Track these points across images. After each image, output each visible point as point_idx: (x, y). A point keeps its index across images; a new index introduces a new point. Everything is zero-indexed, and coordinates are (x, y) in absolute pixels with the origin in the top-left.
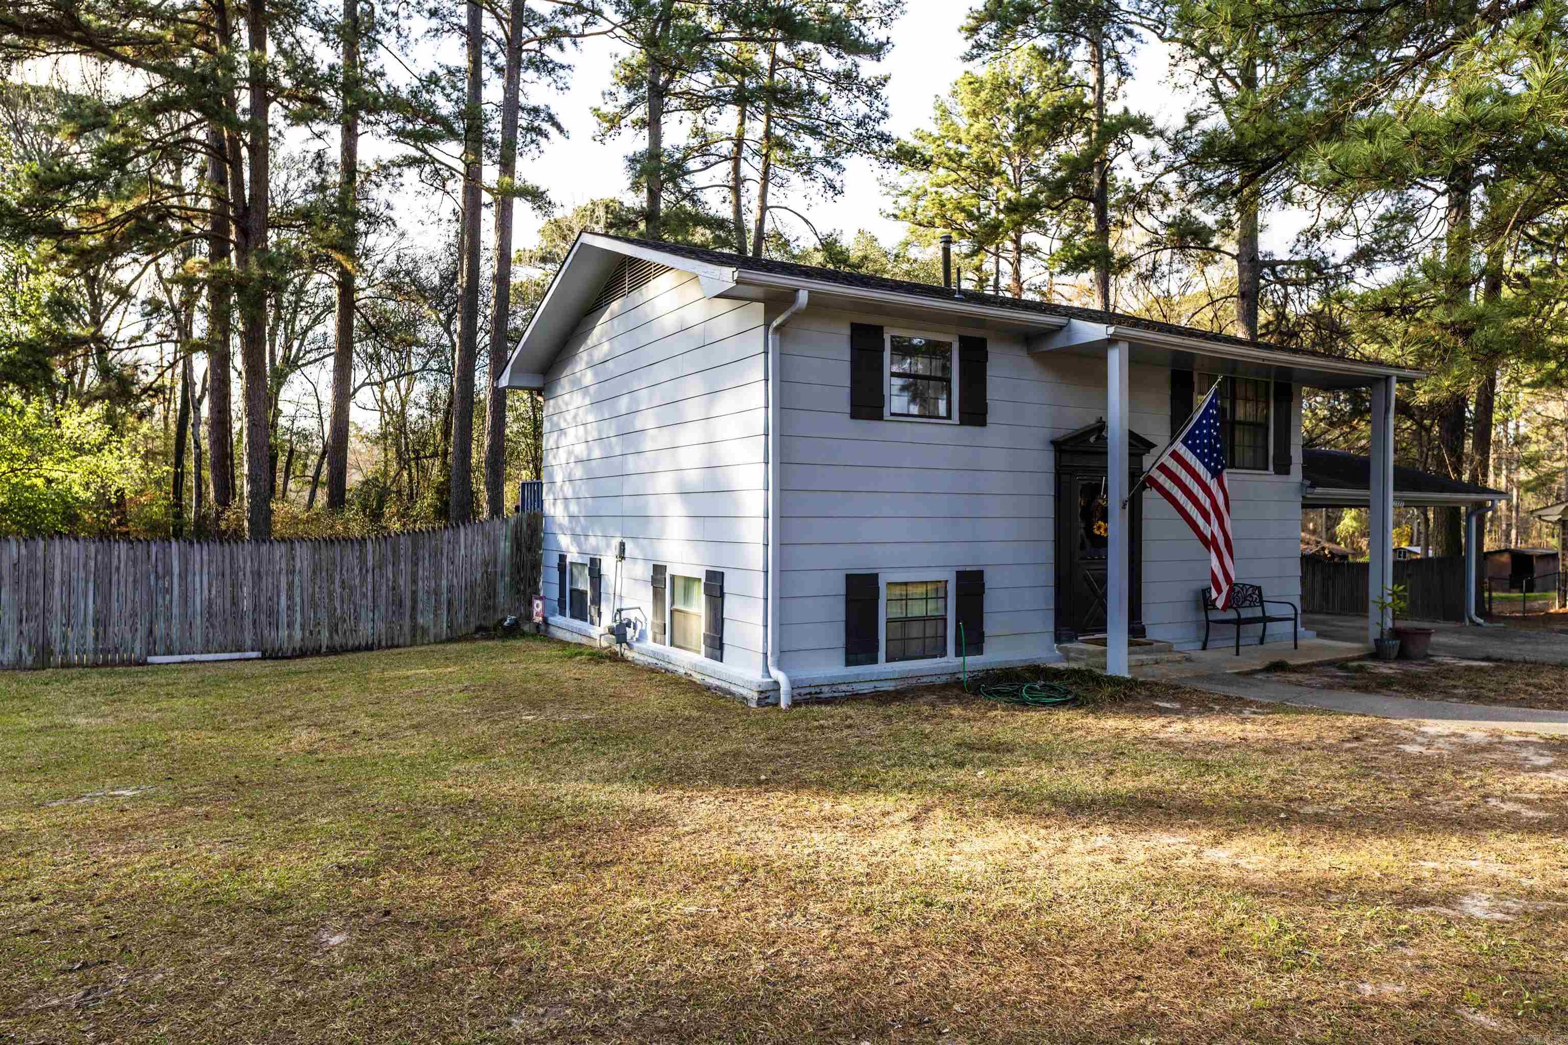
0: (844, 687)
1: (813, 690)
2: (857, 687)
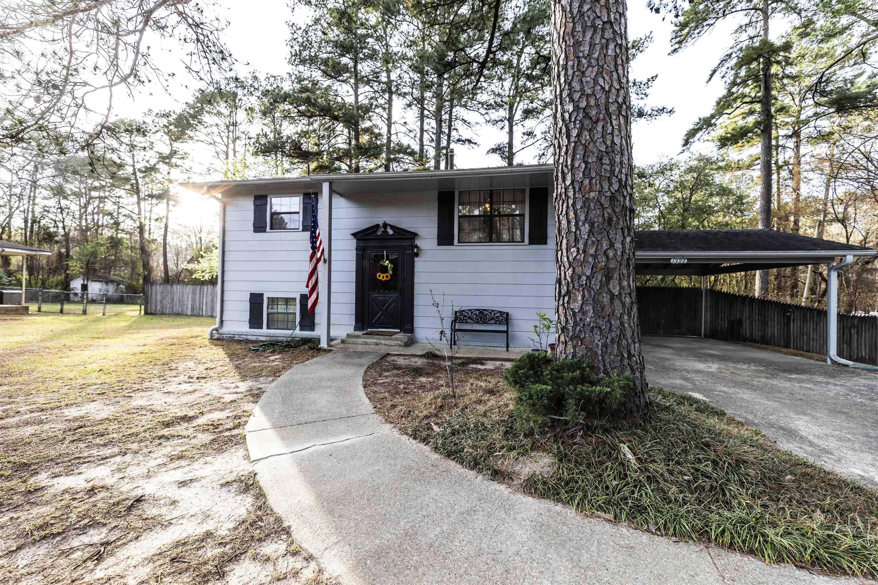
2: (250, 338)
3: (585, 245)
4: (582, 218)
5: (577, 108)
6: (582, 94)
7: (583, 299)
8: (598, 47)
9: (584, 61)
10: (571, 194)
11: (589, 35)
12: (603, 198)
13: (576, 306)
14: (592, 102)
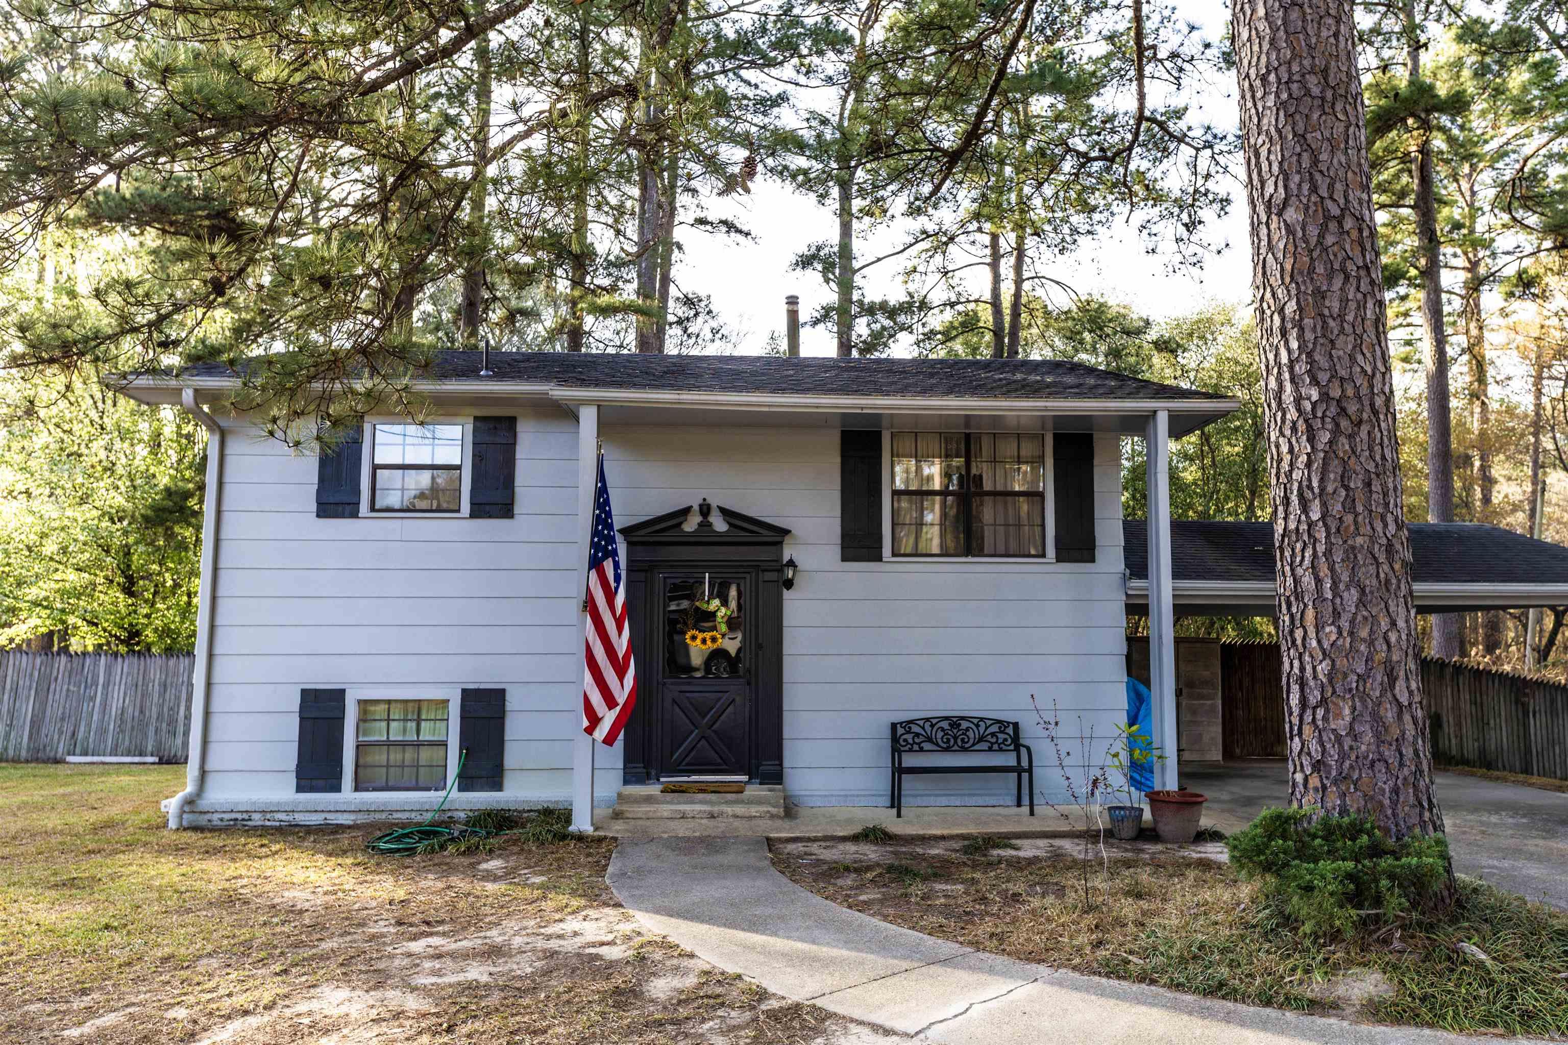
0: (282, 816)
1: (239, 816)
2: (301, 818)
3: (1352, 622)
4: (1345, 577)
5: (1325, 397)
6: (1332, 377)
7: (1353, 712)
8: (1352, 305)
9: (1332, 323)
10: (1321, 535)
11: (1338, 283)
12: (1377, 547)
13: (1341, 724)
14: (1350, 392)
